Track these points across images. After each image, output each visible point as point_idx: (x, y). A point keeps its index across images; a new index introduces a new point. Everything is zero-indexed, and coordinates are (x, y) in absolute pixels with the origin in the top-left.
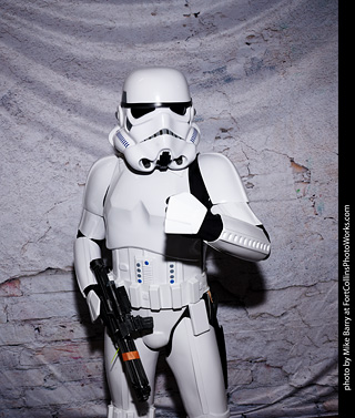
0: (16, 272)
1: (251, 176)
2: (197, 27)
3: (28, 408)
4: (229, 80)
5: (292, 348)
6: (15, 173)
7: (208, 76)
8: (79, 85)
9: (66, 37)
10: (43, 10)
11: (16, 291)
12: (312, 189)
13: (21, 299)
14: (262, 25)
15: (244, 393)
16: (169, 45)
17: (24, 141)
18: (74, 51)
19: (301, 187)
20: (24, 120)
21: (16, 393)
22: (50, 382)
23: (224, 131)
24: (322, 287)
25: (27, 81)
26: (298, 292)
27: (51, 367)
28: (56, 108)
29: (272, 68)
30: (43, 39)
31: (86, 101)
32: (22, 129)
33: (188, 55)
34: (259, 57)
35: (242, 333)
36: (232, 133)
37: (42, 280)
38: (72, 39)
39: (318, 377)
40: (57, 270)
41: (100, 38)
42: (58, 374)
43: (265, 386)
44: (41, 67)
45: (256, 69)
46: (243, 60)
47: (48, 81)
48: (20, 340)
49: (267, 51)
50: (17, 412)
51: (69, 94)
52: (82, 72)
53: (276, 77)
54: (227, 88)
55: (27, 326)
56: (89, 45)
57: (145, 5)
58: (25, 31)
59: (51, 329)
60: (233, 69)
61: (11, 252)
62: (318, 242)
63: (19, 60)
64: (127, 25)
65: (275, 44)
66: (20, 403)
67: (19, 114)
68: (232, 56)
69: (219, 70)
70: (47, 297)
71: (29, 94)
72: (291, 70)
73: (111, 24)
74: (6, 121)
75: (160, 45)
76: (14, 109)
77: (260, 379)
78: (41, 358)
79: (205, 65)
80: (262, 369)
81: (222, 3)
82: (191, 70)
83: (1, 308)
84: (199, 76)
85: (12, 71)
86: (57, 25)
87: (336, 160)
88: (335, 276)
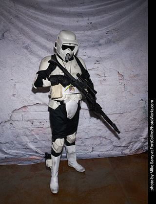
0: (26, 104)
1: (105, 76)
2: (91, 27)
3: (28, 149)
4: (100, 45)
6: (28, 71)
7: (93, 43)
9: (48, 27)
10: (41, 18)
11: (26, 110)
12: (124, 82)
13: (27, 113)
14: (112, 28)
15: (98, 147)
16: (82, 32)
17: (32, 61)
18: (51, 32)
19: (121, 81)
20: (32, 54)
21: (24, 144)
22: (35, 141)
23: (97, 61)
24: (125, 114)
25: (34, 41)
26: (117, 115)
27: (36, 136)
28: (43, 50)
29: (114, 42)
30: (40, 27)
32: (31, 57)
33: (87, 36)
34: (110, 39)
35: (99, 128)
36: (100, 62)
37: (35, 107)
38: (50, 28)
40: (40, 104)
41: (59, 28)
42: (38, 138)
43: (105, 145)
44: (39, 36)
45: (109, 42)
46: (105, 39)
47: (41, 41)
48: (26, 126)
49: (113, 37)
51: (48, 46)
52: (53, 39)
53: (115, 45)
54: (99, 48)
55: (29, 122)
56: (55, 30)
57: (75, 19)
58: (35, 24)
59: (37, 123)
60: (102, 41)
61: (25, 97)
62: (125, 100)
63: (32, 34)
64: (68, 24)
65: (115, 34)
66: (25, 147)
67: (31, 52)
68: (101, 37)
69: (97, 41)
70: (36, 113)
71: (35, 45)
72: (120, 43)
73: (63, 24)
74: (26, 54)
75: (79, 32)
76: (29, 50)
77: (103, 143)
78: (33, 133)
79: (93, 40)
80: (104, 140)
81: (100, 20)
82: (88, 41)
83: (21, 115)
84: (91, 43)
85: (30, 37)
86: (46, 23)
87: (132, 73)
88: (129, 110)
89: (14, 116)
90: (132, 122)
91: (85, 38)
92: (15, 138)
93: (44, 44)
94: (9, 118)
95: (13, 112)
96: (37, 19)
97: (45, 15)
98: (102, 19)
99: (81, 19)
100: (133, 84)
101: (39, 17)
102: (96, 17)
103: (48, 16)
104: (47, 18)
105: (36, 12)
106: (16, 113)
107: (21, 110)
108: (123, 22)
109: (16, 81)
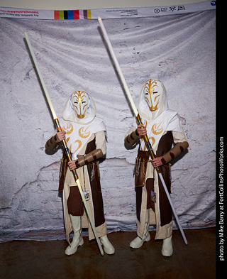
0: (58, 159)
2: (138, 58)
5: (176, 197)
7: (142, 79)
8: (88, 81)
9: (83, 62)
10: (74, 51)
11: (58, 167)
12: (187, 127)
14: (166, 57)
16: (126, 65)
18: (87, 67)
20: (64, 96)
21: (55, 212)
24: (190, 170)
25: (67, 80)
26: (179, 173)
29: (170, 75)
30: (74, 62)
31: (90, 88)
32: (63, 99)
33: (134, 69)
34: (165, 71)
38: (86, 63)
39: (187, 211)
41: (98, 62)
44: (72, 74)
45: (163, 76)
46: (157, 72)
49: (168, 69)
50: (55, 220)
51: (83, 85)
52: (89, 76)
53: (171, 79)
56: (93, 65)
57: (117, 49)
58: (66, 59)
60: (153, 76)
63: (64, 71)
65: (171, 65)
66: (56, 216)
67: (63, 93)
68: (153, 71)
69: (147, 76)
71: (67, 85)
72: (178, 76)
73: (102, 57)
74: (57, 96)
76: (61, 91)
79: (141, 74)
81: (149, 48)
82: (135, 76)
83: (51, 174)
84: (138, 79)
85: (61, 75)
86: (80, 57)
87: (197, 115)
88: (196, 165)
89: (42, 175)
90: (201, 182)
91: (132, 72)
92: (43, 205)
93: (80, 82)
94: (35, 178)
95: (41, 169)
96: (69, 53)
97: (78, 46)
98: (153, 47)
99: (124, 48)
100: (199, 129)
101: (71, 49)
102: (144, 45)
103: (83, 48)
104: (81, 50)
105: (68, 44)
106: (45, 172)
107: (50, 168)
108: (181, 48)
109: (45, 130)
